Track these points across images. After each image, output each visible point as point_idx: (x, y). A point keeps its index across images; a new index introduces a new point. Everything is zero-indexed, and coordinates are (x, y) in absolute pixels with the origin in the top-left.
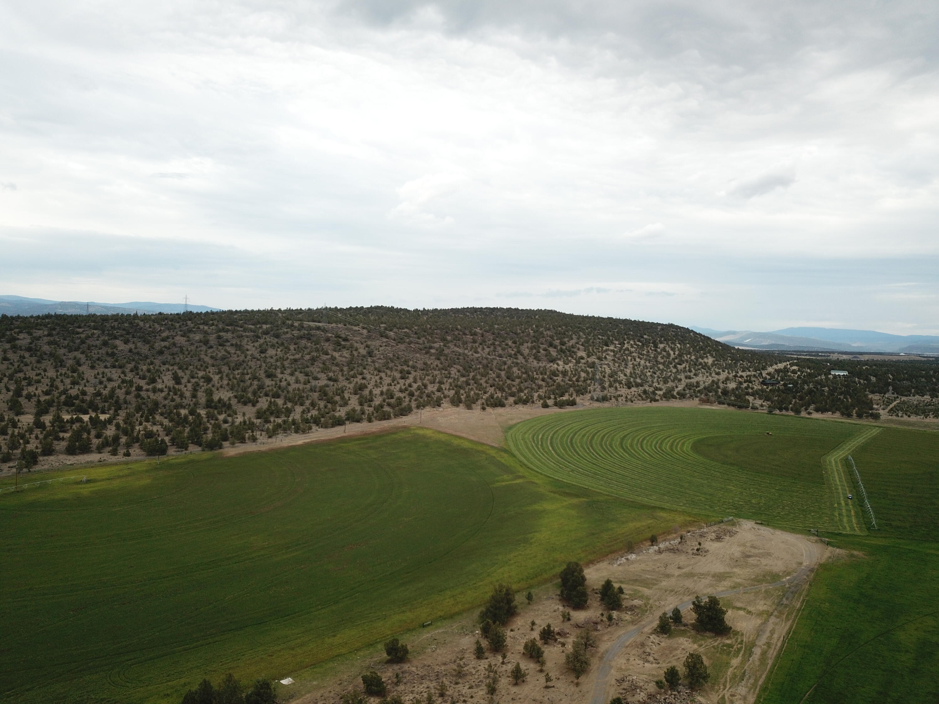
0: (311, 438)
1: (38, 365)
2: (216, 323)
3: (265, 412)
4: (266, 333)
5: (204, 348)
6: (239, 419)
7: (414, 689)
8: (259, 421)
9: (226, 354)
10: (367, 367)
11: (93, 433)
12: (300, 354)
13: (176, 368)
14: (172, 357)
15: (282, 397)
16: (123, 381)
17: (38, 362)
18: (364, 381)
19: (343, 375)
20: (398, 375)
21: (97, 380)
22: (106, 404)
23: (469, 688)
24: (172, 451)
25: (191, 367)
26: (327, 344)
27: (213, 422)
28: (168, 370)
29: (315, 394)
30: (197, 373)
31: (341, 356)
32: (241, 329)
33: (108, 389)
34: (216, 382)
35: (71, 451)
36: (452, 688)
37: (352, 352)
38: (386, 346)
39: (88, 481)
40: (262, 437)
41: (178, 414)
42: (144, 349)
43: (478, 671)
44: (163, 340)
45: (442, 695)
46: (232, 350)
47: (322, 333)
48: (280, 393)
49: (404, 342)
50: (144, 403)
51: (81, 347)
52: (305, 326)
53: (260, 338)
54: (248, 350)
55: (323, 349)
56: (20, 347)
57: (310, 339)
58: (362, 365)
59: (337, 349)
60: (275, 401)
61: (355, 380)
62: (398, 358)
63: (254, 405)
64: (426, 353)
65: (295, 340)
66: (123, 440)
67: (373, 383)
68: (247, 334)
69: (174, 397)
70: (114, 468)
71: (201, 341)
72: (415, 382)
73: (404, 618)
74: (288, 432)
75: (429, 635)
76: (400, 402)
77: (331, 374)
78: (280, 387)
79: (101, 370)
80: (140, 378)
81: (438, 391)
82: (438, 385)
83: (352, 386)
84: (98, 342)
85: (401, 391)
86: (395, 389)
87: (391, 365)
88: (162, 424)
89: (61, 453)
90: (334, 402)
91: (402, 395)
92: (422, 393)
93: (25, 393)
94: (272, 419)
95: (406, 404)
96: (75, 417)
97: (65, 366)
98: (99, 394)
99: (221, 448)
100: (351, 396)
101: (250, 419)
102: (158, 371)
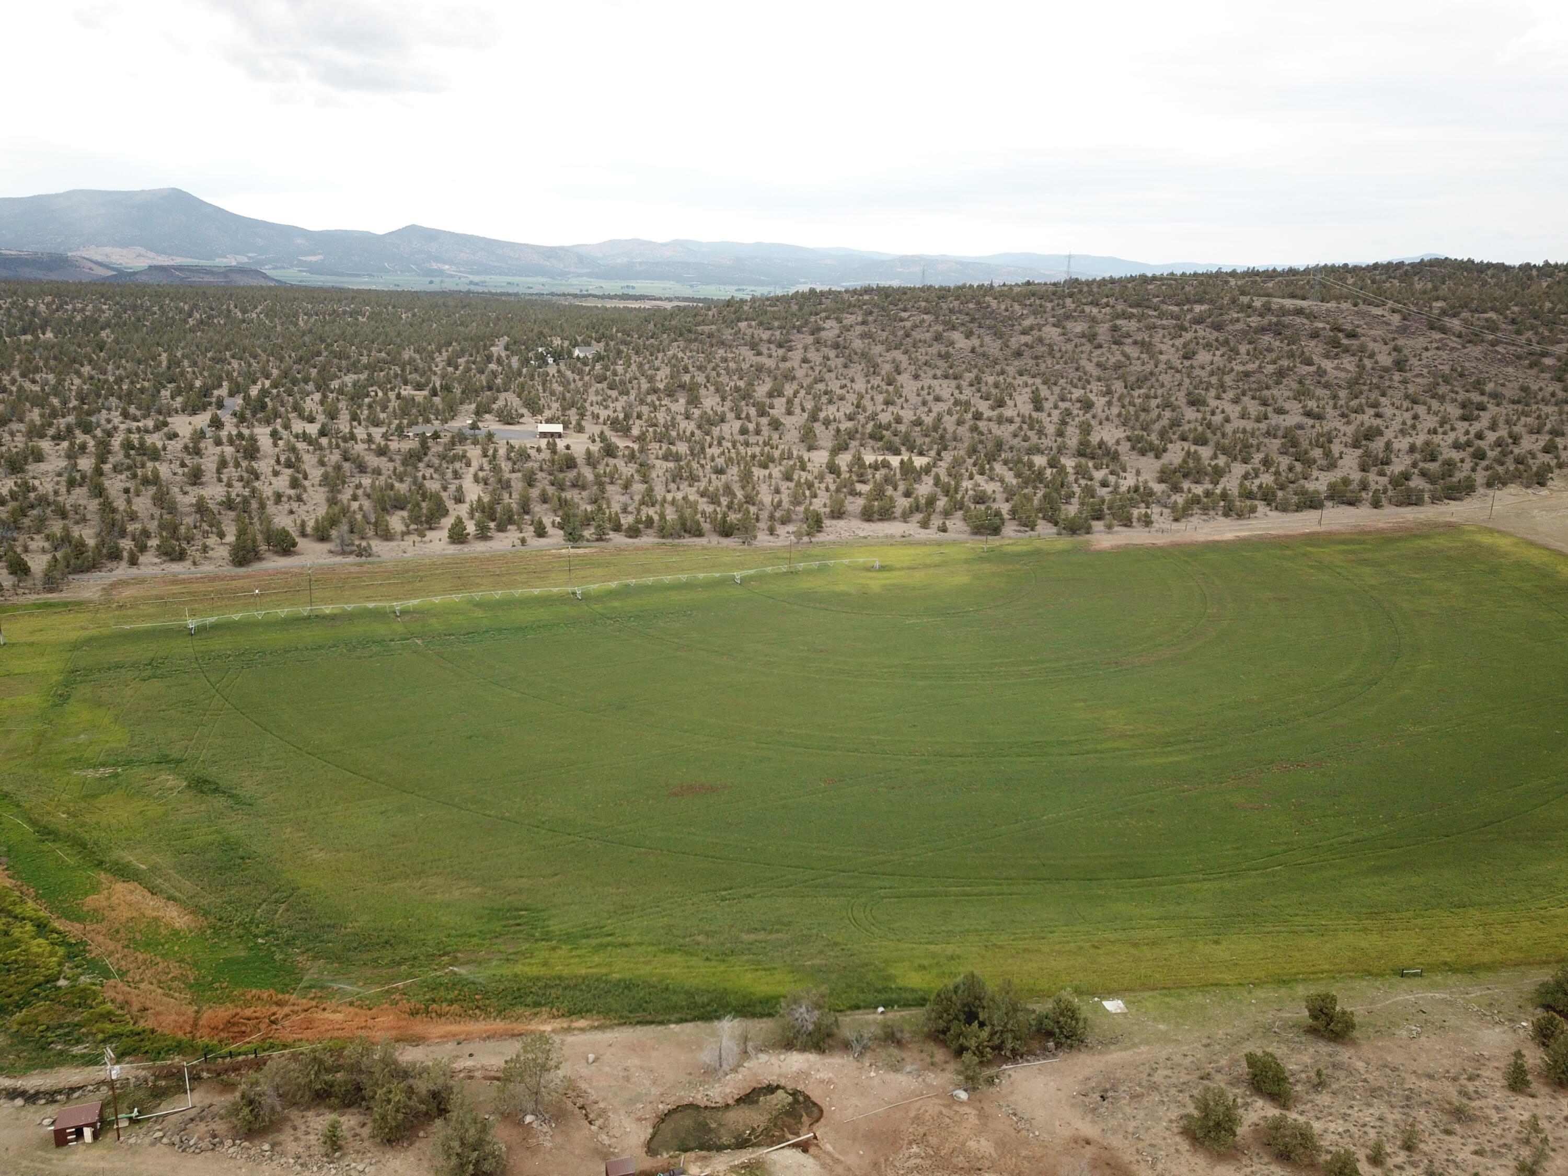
0: (1250, 530)
1: (845, 371)
2: (1112, 301)
3: (1175, 472)
4: (1198, 321)
5: (1088, 347)
6: (1128, 481)
7: (1349, 1112)
8: (1163, 486)
9: (1123, 359)
10: (1390, 392)
11: (902, 487)
12: (1257, 363)
13: (1038, 381)
14: (1034, 362)
15: (1212, 444)
16: (957, 403)
17: (846, 366)
18: (1379, 421)
19: (1335, 407)
20: (1454, 411)
21: (920, 399)
22: (927, 440)
23: (1476, 1153)
24: (1010, 529)
25: (1062, 382)
26: (1313, 343)
27: (1083, 482)
28: (1026, 385)
29: (1274, 441)
30: (1070, 393)
31: (1337, 368)
32: (1155, 313)
33: (933, 415)
34: (1100, 410)
35: (867, 516)
36: (1434, 1138)
37: (1361, 360)
38: (1437, 348)
39: (883, 568)
40: (1161, 519)
41: (1031, 465)
42: (993, 347)
43: (1505, 1119)
44: (1024, 333)
45: (1408, 1147)
46: (1133, 352)
47: (1305, 321)
48: (1209, 434)
49: (1483, 341)
50: (981, 442)
51: (904, 342)
52: (1274, 307)
53: (1186, 330)
54: (1161, 353)
55: (1303, 353)
56: (825, 341)
57: (1280, 334)
58: (1378, 388)
59: (1332, 354)
60: (1196, 452)
61: (1360, 417)
62: (1461, 375)
63: (1157, 457)
64: (1531, 366)
65: (1250, 335)
66: (942, 503)
67: (1396, 425)
68: (1164, 322)
69: (1030, 433)
70: (921, 550)
71: (1083, 335)
72: (1493, 427)
73: (1364, 944)
74: (1212, 513)
75: (1411, 998)
76: (1450, 470)
77: (1312, 404)
78: (1209, 426)
79: (927, 382)
80: (981, 397)
81: (1546, 450)
82: (1547, 437)
83: (1350, 430)
84: (928, 335)
85: (1457, 446)
86: (1444, 442)
87: (1443, 389)
88: (1002, 481)
89: (855, 517)
90: (1308, 462)
91: (1456, 455)
92: (1504, 454)
93: (822, 415)
94: (1186, 485)
95: (1464, 474)
96: (880, 458)
97: (879, 375)
98: (918, 423)
99: (1088, 533)
100: (1345, 450)
101: (1146, 482)
102: (1011, 385)
